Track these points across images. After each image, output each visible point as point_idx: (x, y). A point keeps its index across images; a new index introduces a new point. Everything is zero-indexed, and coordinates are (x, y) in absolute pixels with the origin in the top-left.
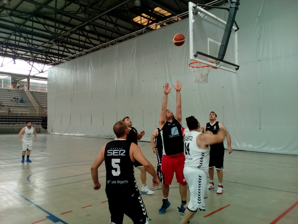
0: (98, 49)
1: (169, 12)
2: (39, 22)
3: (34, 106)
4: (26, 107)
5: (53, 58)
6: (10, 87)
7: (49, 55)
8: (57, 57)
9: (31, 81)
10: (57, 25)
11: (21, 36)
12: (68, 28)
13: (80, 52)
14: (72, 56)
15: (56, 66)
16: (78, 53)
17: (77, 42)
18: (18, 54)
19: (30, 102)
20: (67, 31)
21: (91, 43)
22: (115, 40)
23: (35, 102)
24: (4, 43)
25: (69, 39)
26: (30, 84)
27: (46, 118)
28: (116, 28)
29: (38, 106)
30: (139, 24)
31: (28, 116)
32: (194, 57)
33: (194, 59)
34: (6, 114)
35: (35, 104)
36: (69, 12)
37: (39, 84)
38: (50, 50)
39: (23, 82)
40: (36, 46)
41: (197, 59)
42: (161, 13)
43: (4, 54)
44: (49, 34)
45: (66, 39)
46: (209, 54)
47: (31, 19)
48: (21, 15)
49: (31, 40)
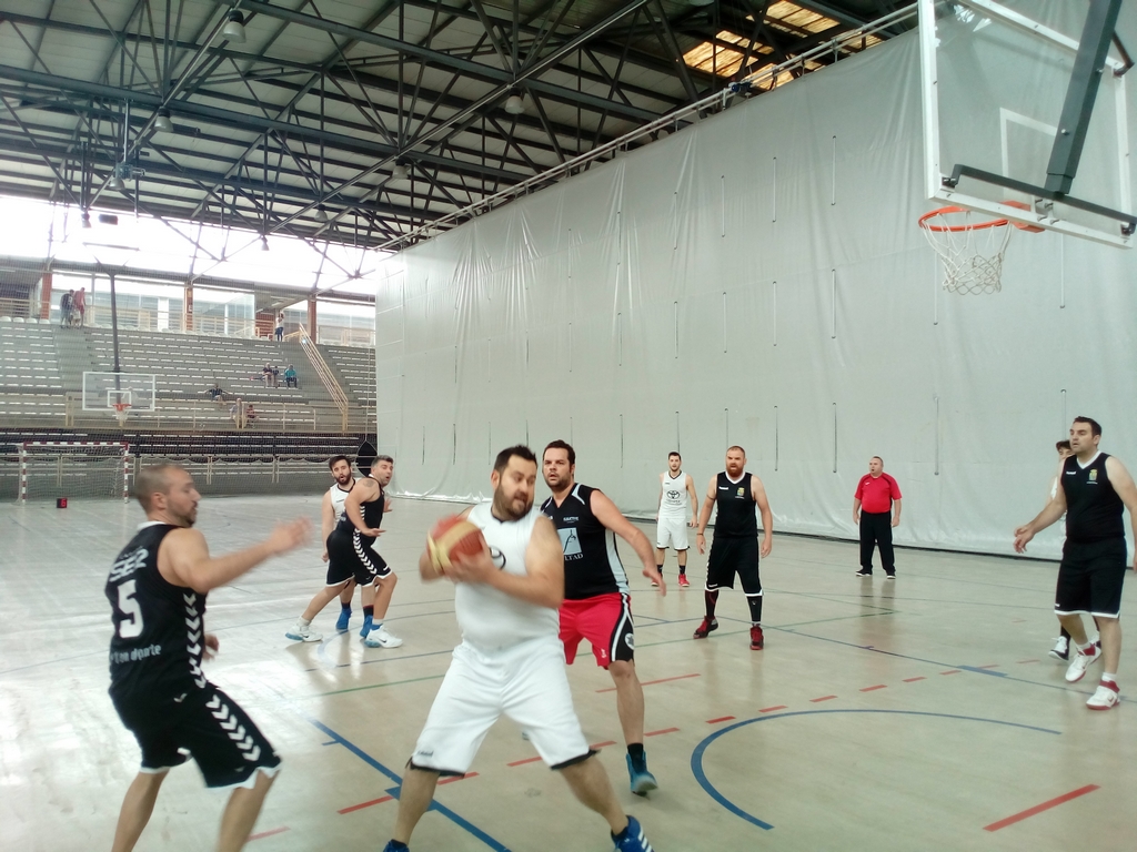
0: (551, 181)
1: (826, 15)
2: (345, 98)
3: (334, 396)
4: (305, 401)
5: (393, 225)
6: (253, 333)
7: (379, 213)
8: (408, 219)
9: (323, 307)
10: (407, 101)
11: (282, 151)
12: (444, 112)
13: (487, 197)
14: (460, 212)
15: (405, 251)
16: (478, 199)
17: (477, 160)
18: (275, 214)
19: (318, 382)
20: (439, 122)
21: (527, 162)
22: (614, 142)
23: (336, 383)
24: (227, 177)
25: (447, 153)
26: (319, 321)
27: (374, 436)
28: (616, 97)
29: (345, 397)
30: (705, 74)
31: (314, 431)
32: (945, 188)
33: (943, 196)
34: (240, 426)
35: (335, 391)
36: (448, 50)
37: (348, 318)
38: (384, 198)
39: (296, 313)
40: (335, 185)
41: (956, 197)
42: (794, 23)
43: (227, 215)
44: (378, 138)
45: (436, 152)
46: (1005, 174)
47: (317, 85)
48: (283, 74)
49: (319, 163)
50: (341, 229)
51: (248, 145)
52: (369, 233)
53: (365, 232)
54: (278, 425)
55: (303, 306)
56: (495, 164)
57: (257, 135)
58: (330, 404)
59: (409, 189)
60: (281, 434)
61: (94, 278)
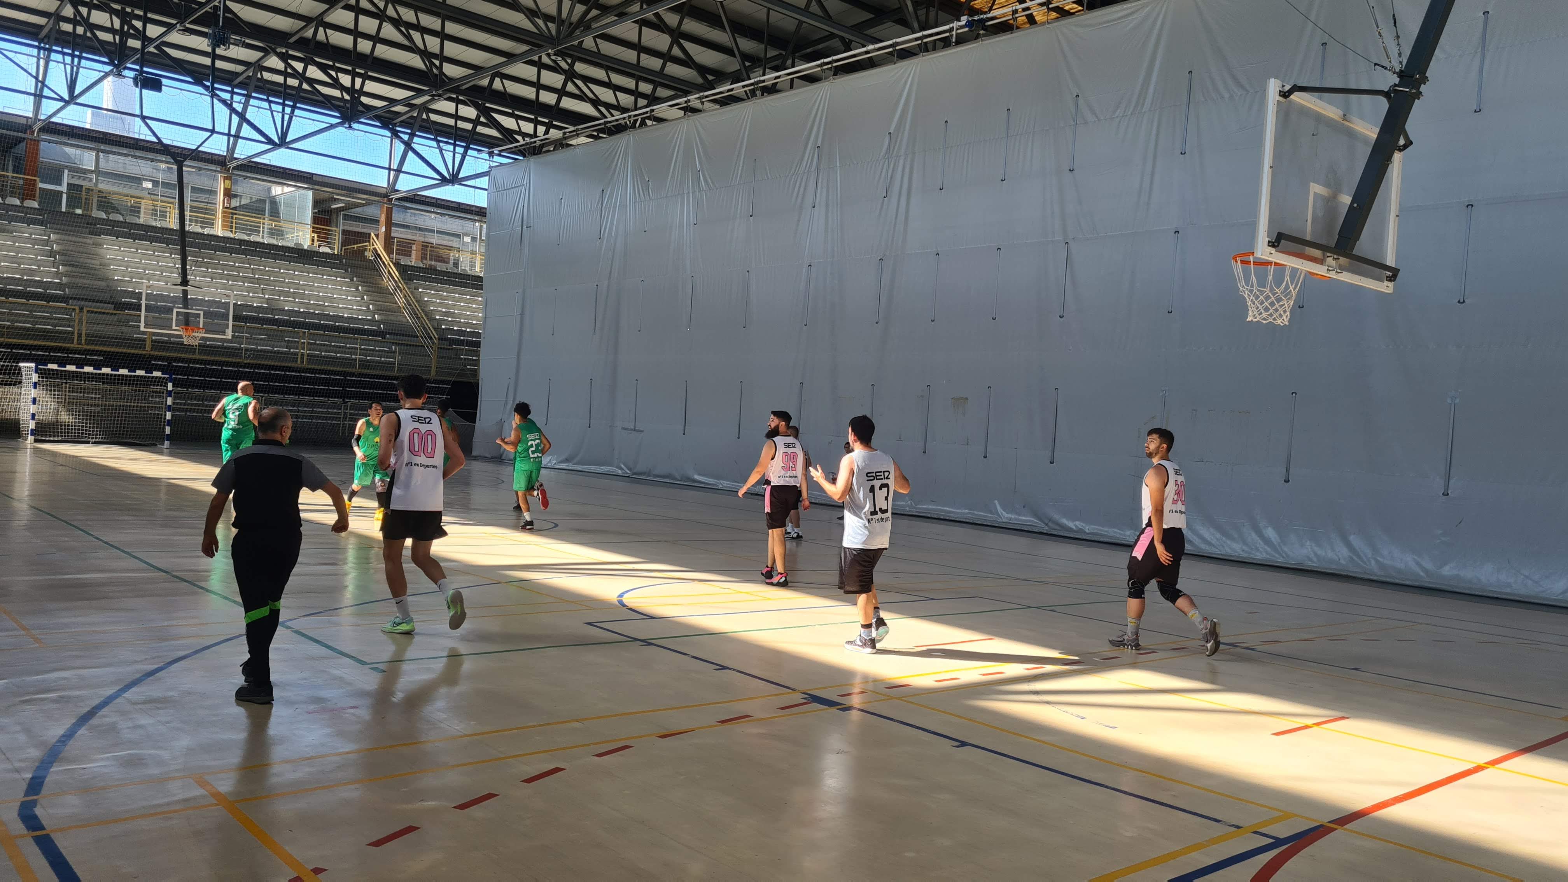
3: (419, 331)
4: (381, 334)
5: (509, 123)
6: (309, 241)
9: (402, 215)
11: (381, 18)
15: (533, 160)
16: (626, 99)
17: (630, 56)
19: (398, 310)
22: (818, 62)
23: (420, 314)
26: (397, 232)
27: (477, 385)
29: (434, 334)
34: (302, 362)
35: (419, 323)
38: (497, 84)
39: (365, 219)
41: (1276, 256)
46: (1309, 237)
49: (438, 40)
50: (434, 117)
52: (474, 128)
53: (469, 126)
54: (350, 363)
56: (654, 63)
58: (412, 340)
59: (534, 79)
60: (352, 374)
61: (99, 150)
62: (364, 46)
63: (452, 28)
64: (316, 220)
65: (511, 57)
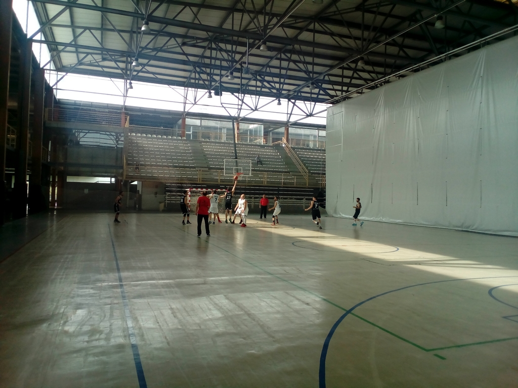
2: (325, 32)
9: (292, 130)
31: (295, 186)
34: (265, 184)
35: (302, 168)
38: (327, 79)
48: (296, 23)
49: (312, 66)
50: (303, 94)
51: (271, 58)
52: (318, 96)
54: (280, 183)
55: (282, 130)
57: (276, 53)
58: (299, 174)
59: (341, 74)
60: (281, 187)
61: (201, 119)
62: (283, 72)
63: (317, 60)
64: (264, 135)
65: (332, 67)
